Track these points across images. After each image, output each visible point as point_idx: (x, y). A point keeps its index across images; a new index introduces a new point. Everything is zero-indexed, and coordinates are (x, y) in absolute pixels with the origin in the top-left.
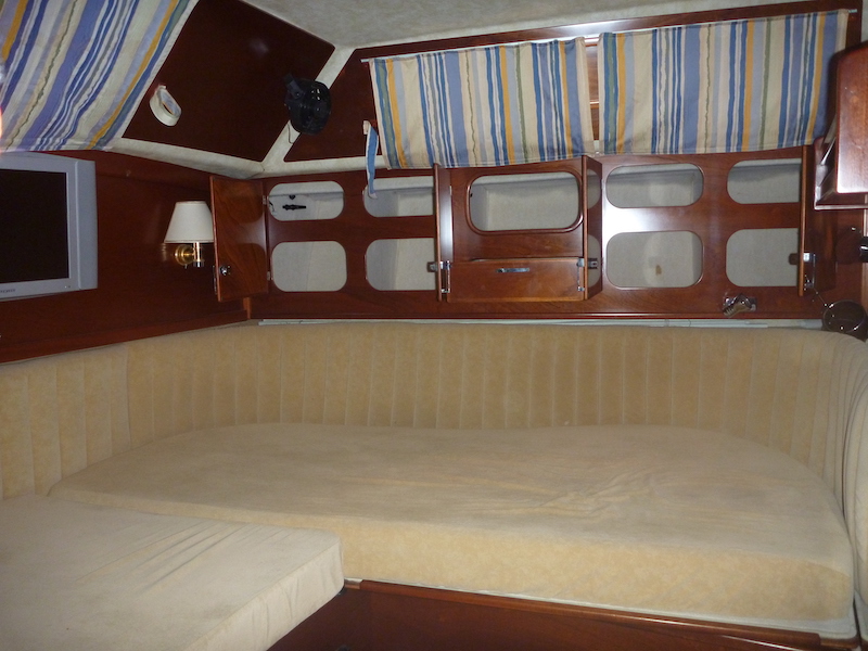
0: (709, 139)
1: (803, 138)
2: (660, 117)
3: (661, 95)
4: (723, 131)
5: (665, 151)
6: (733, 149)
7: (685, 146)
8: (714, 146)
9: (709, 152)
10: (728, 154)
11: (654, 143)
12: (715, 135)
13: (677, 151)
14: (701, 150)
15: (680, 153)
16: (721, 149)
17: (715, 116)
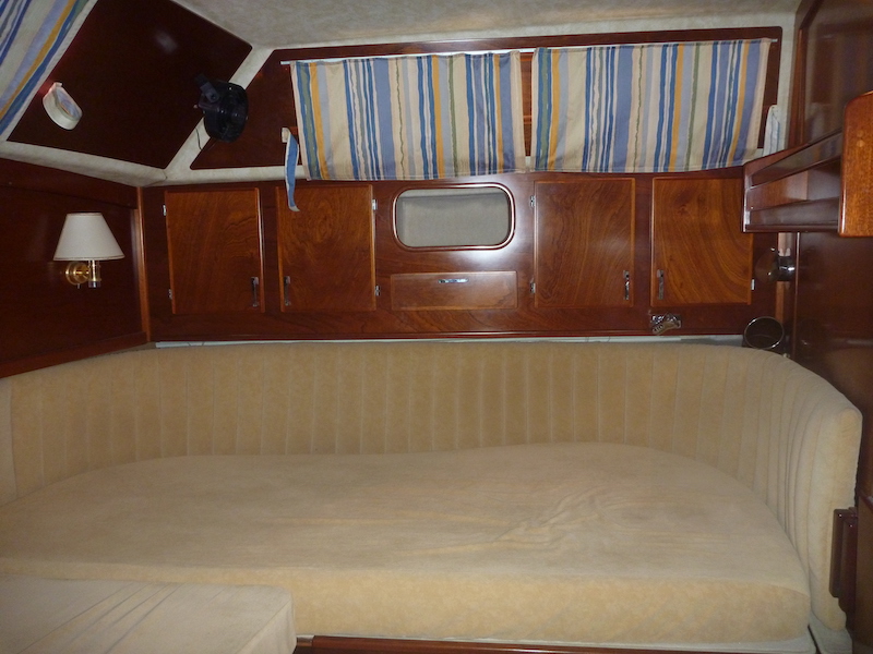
0: (639, 159)
2: (593, 135)
3: (593, 113)
4: (651, 152)
5: (595, 169)
6: (661, 170)
7: (615, 164)
8: (642, 166)
9: (637, 171)
10: (655, 174)
11: (585, 161)
12: (644, 154)
13: (606, 169)
14: (629, 169)
15: (610, 171)
16: (649, 169)
17: (645, 137)
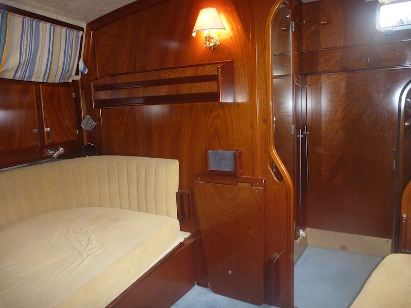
0: (38, 75)
1: (65, 79)
2: (22, 61)
3: (23, 50)
4: (43, 73)
5: (19, 78)
6: (45, 81)
7: (28, 77)
8: (38, 79)
9: (36, 81)
10: (43, 83)
11: (15, 74)
12: (40, 73)
13: (24, 78)
14: (33, 80)
15: (25, 80)
16: (41, 80)
17: (42, 65)
